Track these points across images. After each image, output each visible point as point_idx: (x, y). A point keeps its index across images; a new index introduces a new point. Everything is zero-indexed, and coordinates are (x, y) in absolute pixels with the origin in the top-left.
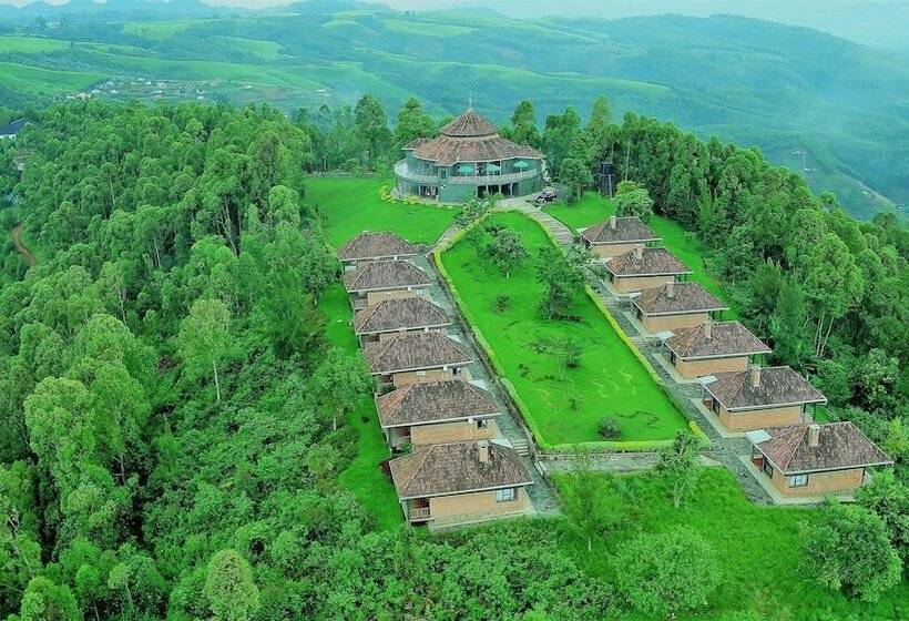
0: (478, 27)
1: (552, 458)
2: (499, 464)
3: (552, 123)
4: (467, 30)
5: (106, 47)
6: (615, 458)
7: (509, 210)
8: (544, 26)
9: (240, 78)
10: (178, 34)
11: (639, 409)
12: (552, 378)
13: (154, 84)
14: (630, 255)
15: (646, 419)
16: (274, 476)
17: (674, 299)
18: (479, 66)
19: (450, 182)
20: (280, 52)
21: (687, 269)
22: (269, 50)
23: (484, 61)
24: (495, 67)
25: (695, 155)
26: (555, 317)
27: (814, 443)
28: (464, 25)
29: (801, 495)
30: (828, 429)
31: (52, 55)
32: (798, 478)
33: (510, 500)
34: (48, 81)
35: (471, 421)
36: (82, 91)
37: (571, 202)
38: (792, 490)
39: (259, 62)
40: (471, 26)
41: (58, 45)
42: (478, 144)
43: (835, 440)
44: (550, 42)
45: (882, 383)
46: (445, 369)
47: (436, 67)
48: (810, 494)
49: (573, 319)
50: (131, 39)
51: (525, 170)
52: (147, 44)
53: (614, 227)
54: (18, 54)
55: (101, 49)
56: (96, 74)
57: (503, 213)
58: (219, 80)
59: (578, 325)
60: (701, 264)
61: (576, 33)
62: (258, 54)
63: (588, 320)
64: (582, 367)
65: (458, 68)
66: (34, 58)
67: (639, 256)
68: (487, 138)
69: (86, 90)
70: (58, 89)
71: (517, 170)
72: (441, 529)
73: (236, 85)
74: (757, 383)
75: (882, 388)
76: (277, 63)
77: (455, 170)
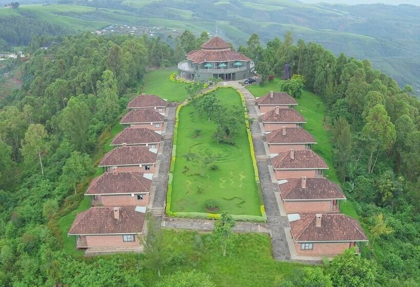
0: (286, 7)
1: (171, 220)
2: (125, 220)
3: (270, 45)
4: (281, 8)
5: (113, 11)
6: (208, 223)
7: (227, 87)
8: (320, 8)
9: (172, 27)
10: (146, 6)
11: (236, 196)
12: (198, 175)
13: (131, 28)
14: (273, 112)
15: (237, 201)
16: (29, 215)
17: (286, 136)
18: (285, 25)
19: (200, 72)
20: (193, 15)
21: (303, 121)
22: (188, 14)
23: (288, 23)
24: (294, 26)
25: (329, 61)
26: (221, 142)
27: (319, 225)
28: (280, 6)
29: (308, 255)
30: (329, 218)
31: (87, 14)
32: (307, 245)
33: (131, 241)
34: (84, 25)
35: (133, 195)
36: (98, 30)
37: (262, 84)
38: (302, 252)
39: (181, 19)
40: (283, 6)
41: (90, 9)
42: (218, 53)
43: (332, 225)
44: (321, 15)
45: (391, 191)
46: (141, 166)
47: (265, 25)
48: (315, 255)
49: (231, 144)
50: (125, 8)
51: (240, 66)
52: (132, 10)
53: (272, 96)
54: (72, 12)
55: (111, 11)
56: (106, 23)
57: (224, 88)
58: (161, 27)
59: (232, 147)
60: (323, 119)
61: (334, 11)
62: (182, 16)
63: (239, 146)
64: (220, 170)
65: (275, 25)
66: (79, 15)
67: (277, 112)
68: (224, 50)
69: (99, 30)
70: (87, 29)
71: (236, 67)
72: (91, 254)
73: (169, 30)
74: (304, 186)
75: (390, 194)
76: (190, 20)
77: (203, 66)
